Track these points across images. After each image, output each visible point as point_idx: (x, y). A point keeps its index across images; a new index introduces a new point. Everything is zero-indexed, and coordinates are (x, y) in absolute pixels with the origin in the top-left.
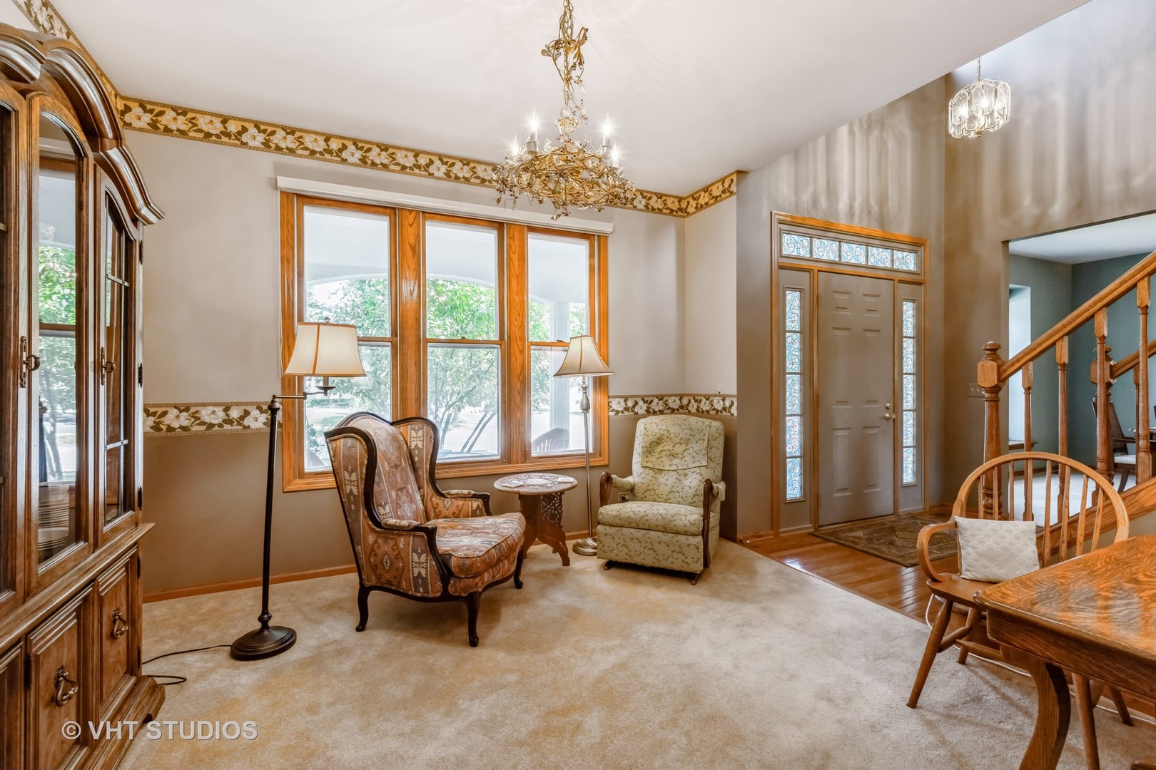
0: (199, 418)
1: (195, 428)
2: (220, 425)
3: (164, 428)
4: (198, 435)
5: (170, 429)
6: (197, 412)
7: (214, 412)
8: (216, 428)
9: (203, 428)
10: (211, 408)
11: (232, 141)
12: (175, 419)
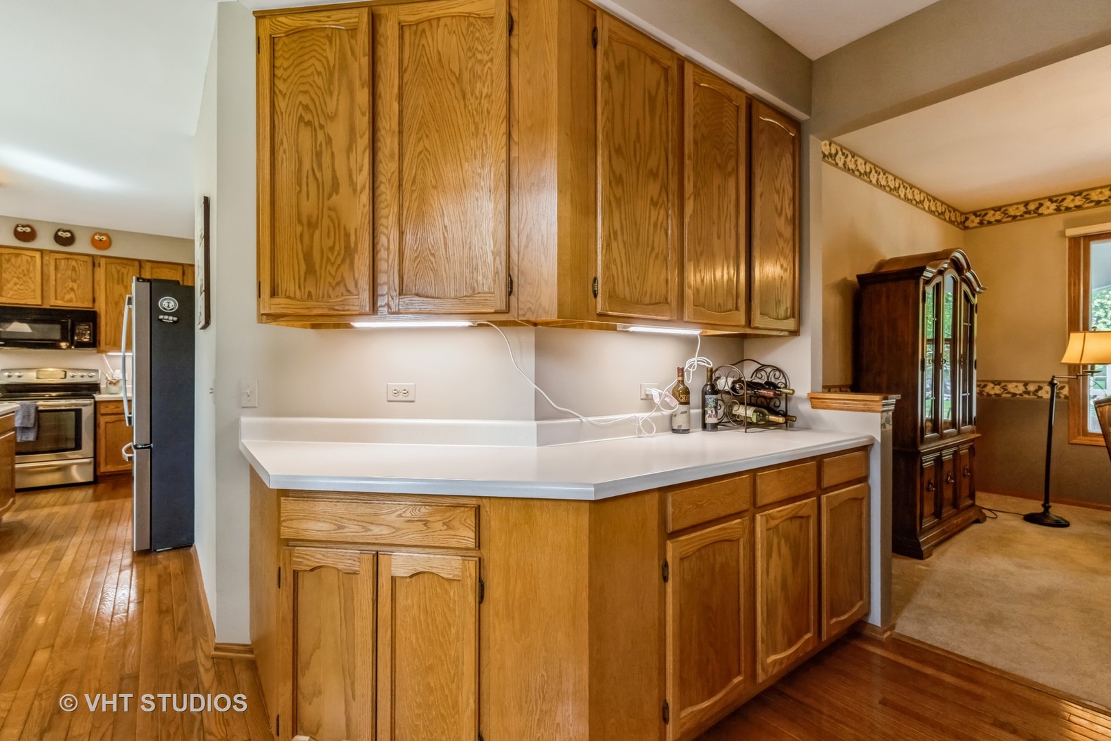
0: (1007, 390)
1: (1004, 395)
2: (1021, 395)
3: (985, 394)
4: (1006, 399)
5: (989, 395)
6: (1005, 386)
7: (1016, 386)
8: (1018, 396)
9: (1009, 395)
10: (1015, 384)
11: (1031, 216)
12: (993, 390)
